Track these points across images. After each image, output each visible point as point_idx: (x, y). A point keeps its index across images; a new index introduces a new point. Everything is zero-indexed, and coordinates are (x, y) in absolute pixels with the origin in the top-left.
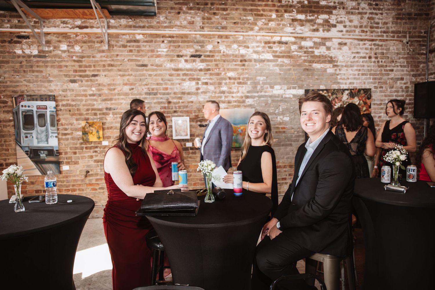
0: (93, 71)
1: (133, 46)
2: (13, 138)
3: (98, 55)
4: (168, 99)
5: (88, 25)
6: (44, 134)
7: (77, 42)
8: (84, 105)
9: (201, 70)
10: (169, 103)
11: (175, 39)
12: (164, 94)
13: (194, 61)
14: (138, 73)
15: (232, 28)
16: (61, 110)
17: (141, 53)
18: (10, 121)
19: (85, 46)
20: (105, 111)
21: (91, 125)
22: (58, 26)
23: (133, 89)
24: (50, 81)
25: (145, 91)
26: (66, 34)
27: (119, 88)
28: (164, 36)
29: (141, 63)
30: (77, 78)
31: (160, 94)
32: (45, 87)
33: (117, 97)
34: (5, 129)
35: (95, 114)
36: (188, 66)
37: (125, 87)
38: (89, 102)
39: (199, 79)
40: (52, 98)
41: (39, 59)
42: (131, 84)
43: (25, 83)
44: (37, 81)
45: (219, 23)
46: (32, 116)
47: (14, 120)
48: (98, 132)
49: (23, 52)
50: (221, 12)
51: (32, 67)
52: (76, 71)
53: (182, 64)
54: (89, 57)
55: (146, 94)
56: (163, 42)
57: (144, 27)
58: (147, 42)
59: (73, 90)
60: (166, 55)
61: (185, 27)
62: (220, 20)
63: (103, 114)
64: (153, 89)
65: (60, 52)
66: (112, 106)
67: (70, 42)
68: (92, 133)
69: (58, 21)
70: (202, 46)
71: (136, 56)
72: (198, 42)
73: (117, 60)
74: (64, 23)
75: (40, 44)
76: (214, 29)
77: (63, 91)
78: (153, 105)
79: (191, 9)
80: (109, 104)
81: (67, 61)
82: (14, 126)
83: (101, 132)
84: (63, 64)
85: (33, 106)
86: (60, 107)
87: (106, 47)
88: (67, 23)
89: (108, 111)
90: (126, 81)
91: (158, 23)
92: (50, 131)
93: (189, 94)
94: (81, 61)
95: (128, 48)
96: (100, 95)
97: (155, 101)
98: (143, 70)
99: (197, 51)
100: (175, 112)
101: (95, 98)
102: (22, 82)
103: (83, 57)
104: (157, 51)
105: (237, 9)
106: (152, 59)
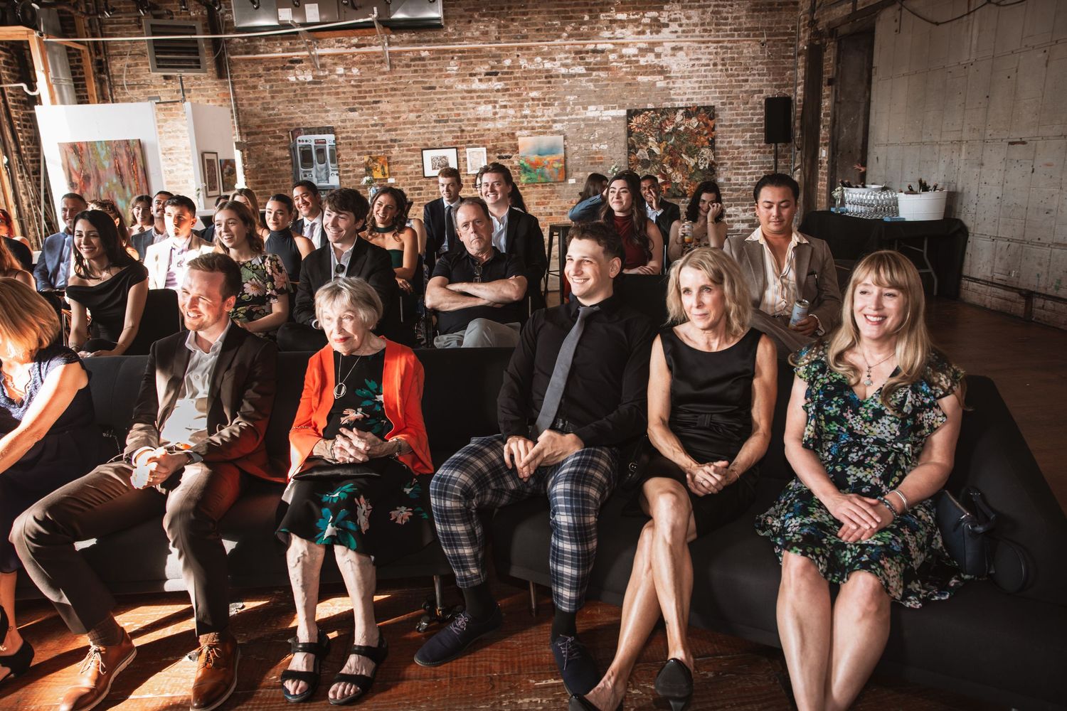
0: (374, 96)
1: (418, 65)
2: (291, 177)
3: (379, 78)
4: (460, 127)
5: (365, 42)
6: (324, 171)
7: (354, 64)
8: (366, 137)
9: (498, 91)
10: (462, 131)
11: (466, 54)
12: (456, 121)
13: (490, 80)
14: (425, 97)
15: (535, 36)
16: (340, 144)
17: (428, 73)
18: (287, 158)
19: (364, 68)
20: (389, 143)
21: (375, 160)
22: (333, 46)
23: (420, 116)
24: (327, 111)
25: (435, 118)
26: (342, 54)
27: (404, 116)
28: (453, 52)
29: (428, 85)
30: (357, 106)
31: (452, 121)
32: (323, 118)
33: (402, 126)
34: (282, 168)
35: (379, 147)
36: (483, 86)
37: (411, 114)
38: (372, 133)
39: (496, 102)
40: (330, 130)
41: (314, 86)
42: (418, 111)
43: (300, 114)
44: (313, 112)
45: (518, 31)
46: (310, 152)
47: (291, 157)
48: (383, 167)
49: (297, 79)
50: (520, 17)
51: (306, 95)
52: (354, 98)
53: (476, 85)
54: (368, 80)
55: (436, 121)
56: (453, 58)
57: (429, 41)
58: (433, 59)
59: (353, 121)
60: (457, 75)
61: (476, 39)
62: (520, 28)
63: (388, 147)
64: (443, 116)
65: (336, 77)
66: (398, 138)
67: (347, 64)
68: (376, 169)
69: (332, 41)
70: (499, 62)
71: (422, 77)
72: (494, 56)
73: (401, 83)
74: (338, 42)
75: (314, 68)
76: (513, 40)
77: (343, 121)
78: (444, 135)
79: (484, 15)
80: (393, 135)
81: (345, 87)
82: (292, 164)
83: (386, 168)
84: (341, 90)
85: (311, 140)
86: (339, 141)
87: (387, 68)
88: (342, 42)
89: (392, 144)
90: (412, 107)
91: (446, 35)
92: (330, 168)
93: (485, 119)
94: (360, 86)
95: (413, 68)
96: (383, 125)
97: (446, 130)
98: (430, 94)
99: (492, 67)
100: (469, 142)
101: (377, 128)
102: (297, 113)
103: (362, 81)
104: (447, 71)
105: (539, 13)
106: (440, 80)
